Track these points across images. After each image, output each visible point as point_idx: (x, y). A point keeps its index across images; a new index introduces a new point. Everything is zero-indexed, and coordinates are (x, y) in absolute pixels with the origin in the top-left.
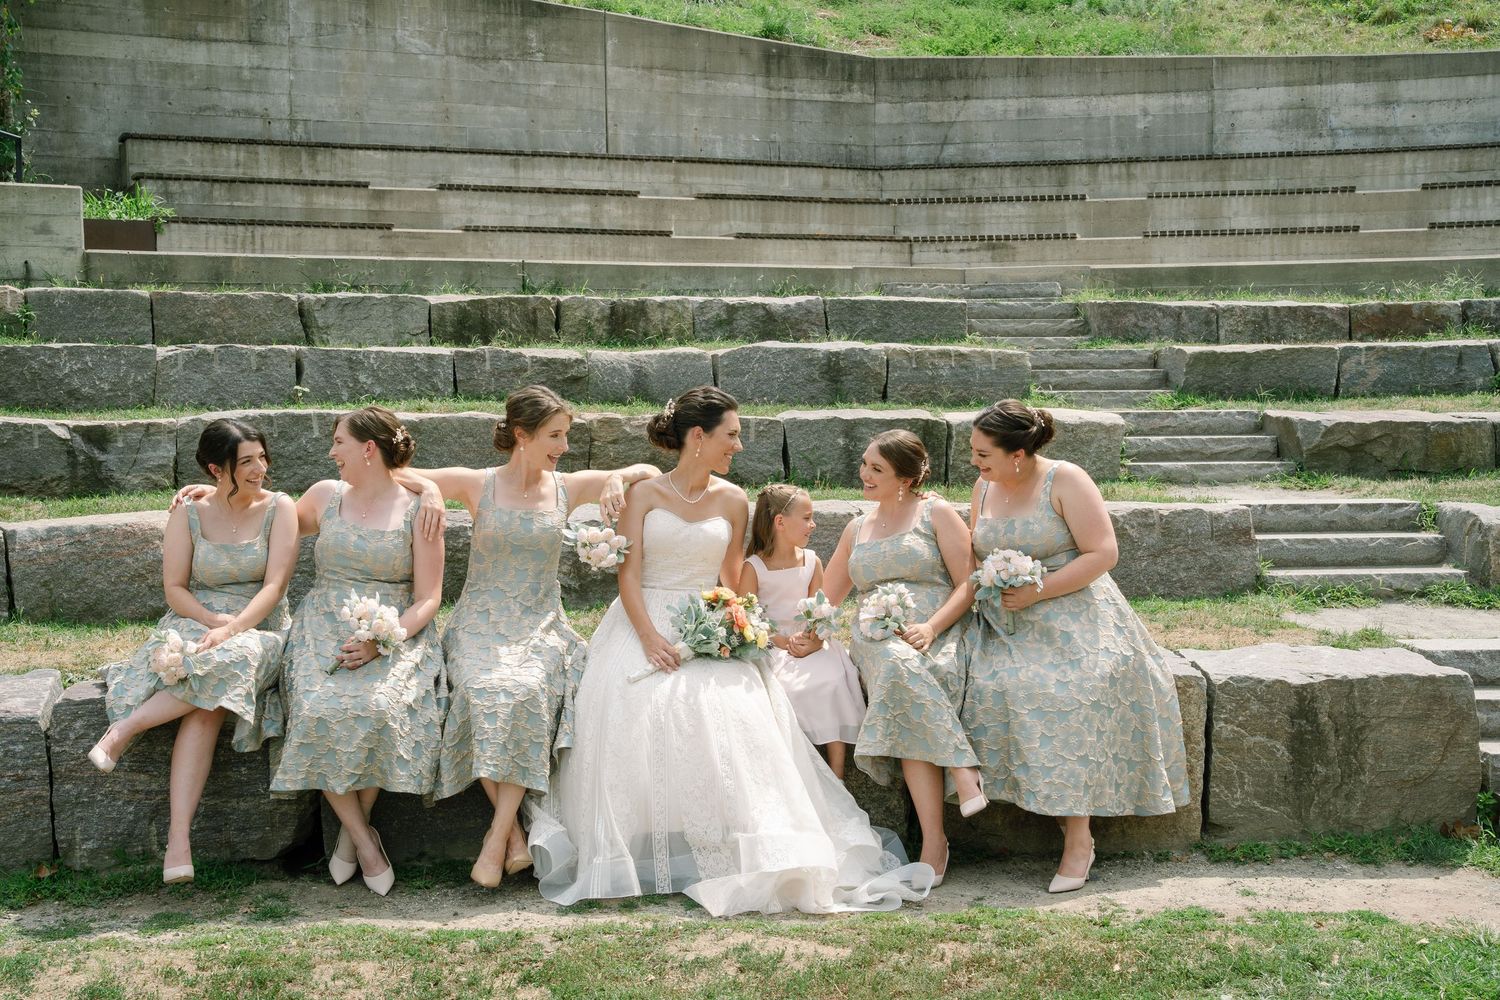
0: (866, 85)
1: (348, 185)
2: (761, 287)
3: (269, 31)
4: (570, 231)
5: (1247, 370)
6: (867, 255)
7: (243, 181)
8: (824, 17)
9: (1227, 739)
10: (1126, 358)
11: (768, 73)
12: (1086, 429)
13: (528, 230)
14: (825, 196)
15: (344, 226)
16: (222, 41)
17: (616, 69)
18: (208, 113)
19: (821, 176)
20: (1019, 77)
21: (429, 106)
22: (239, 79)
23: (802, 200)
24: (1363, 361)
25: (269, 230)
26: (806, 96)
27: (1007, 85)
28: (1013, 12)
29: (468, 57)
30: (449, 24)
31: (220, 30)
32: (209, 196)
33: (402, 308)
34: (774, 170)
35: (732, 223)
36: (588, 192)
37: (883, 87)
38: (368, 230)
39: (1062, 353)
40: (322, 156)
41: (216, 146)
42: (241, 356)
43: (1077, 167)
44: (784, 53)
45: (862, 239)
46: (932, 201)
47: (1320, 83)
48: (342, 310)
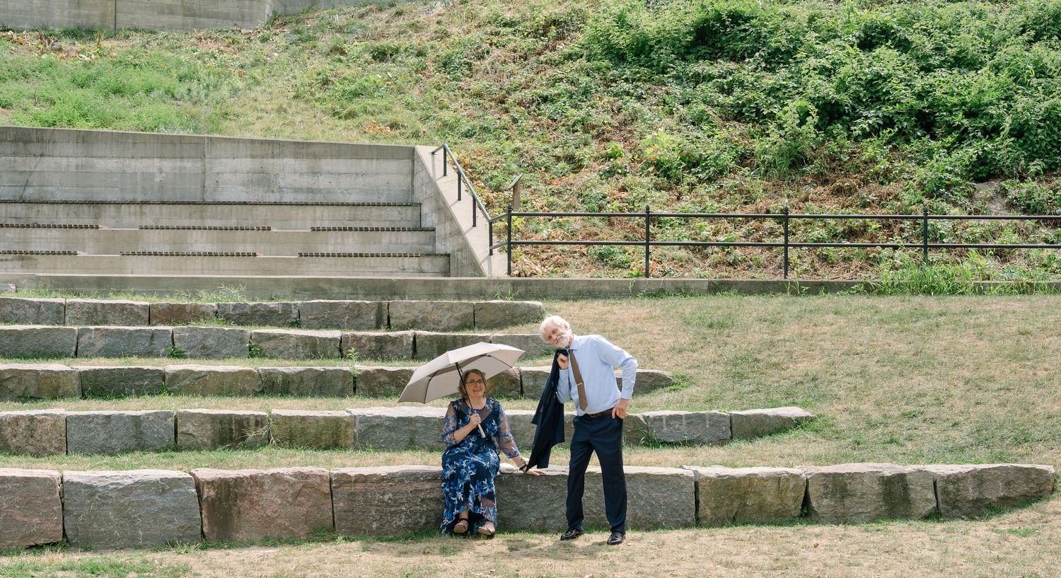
5: (19, 340)
20: (77, 143)
24: (93, 337)
27: (70, 148)
43: (107, 206)
47: (273, 157)
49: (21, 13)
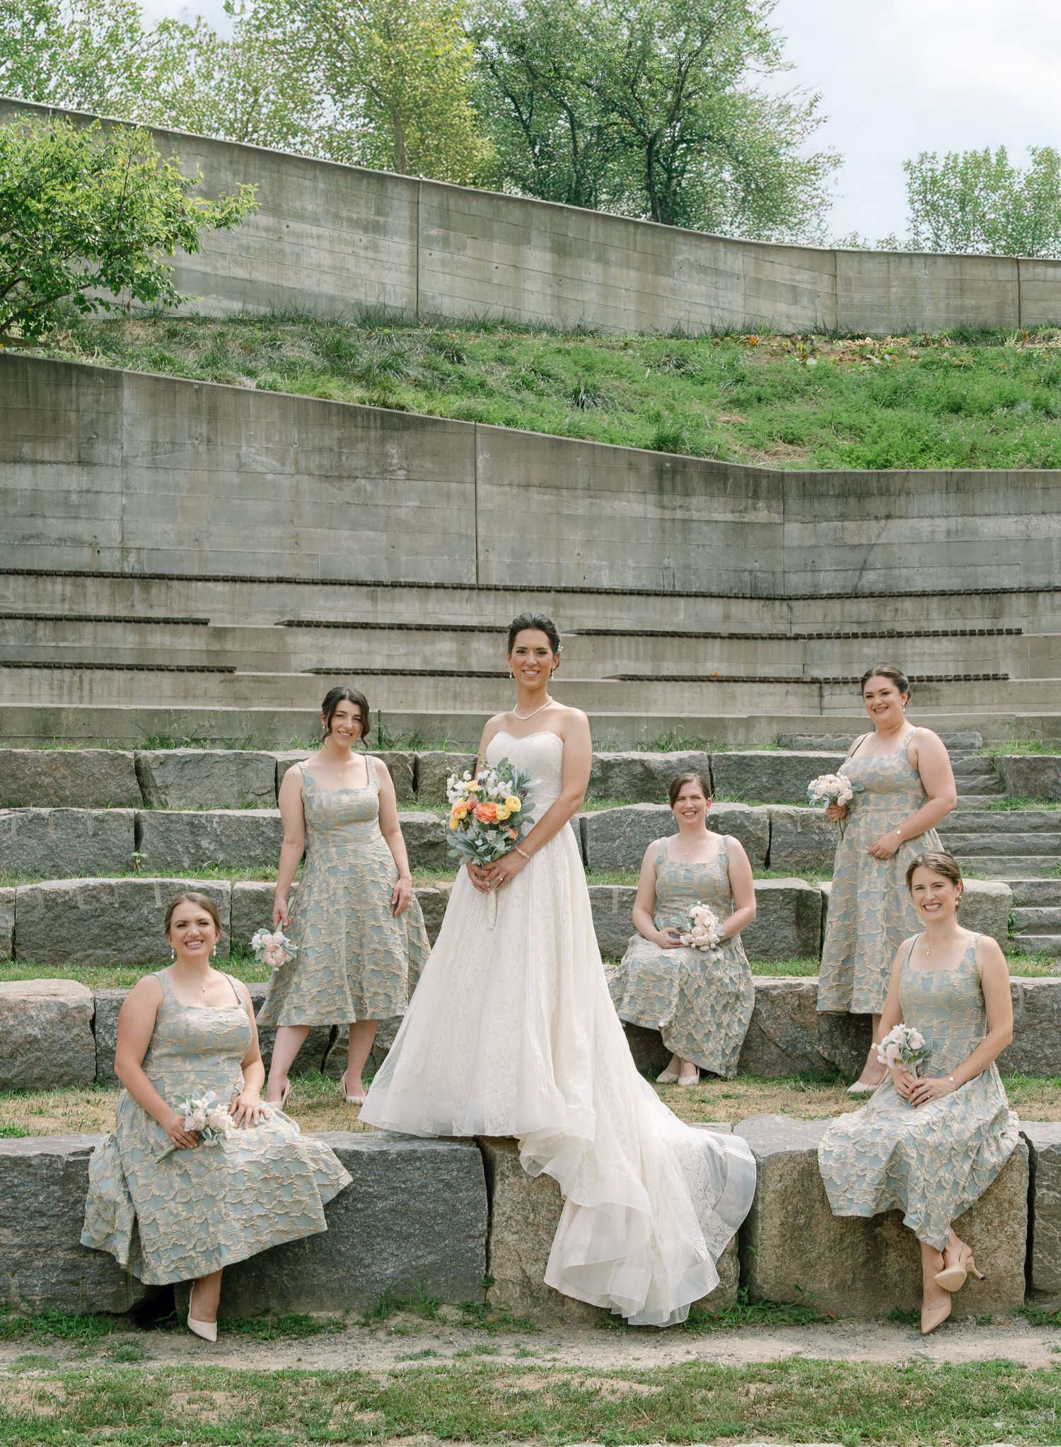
0: (774, 503)
1: (185, 622)
2: (644, 738)
3: (100, 450)
4: (432, 674)
6: (771, 698)
7: (69, 619)
8: (728, 422)
9: (1049, 1206)
10: (1036, 821)
11: (661, 490)
12: (971, 899)
13: (385, 672)
14: (724, 629)
15: (180, 670)
16: (49, 462)
17: (488, 487)
18: (31, 542)
19: (721, 607)
20: (948, 493)
21: (276, 532)
22: (67, 504)
23: (697, 636)
25: (99, 674)
26: (706, 516)
27: (935, 503)
28: (946, 415)
29: (319, 476)
30: (299, 439)
31: (47, 451)
32: (32, 636)
33: (246, 765)
34: (667, 600)
35: (618, 662)
36: (454, 629)
37: (793, 504)
38: (207, 674)
39: (964, 815)
40: (156, 589)
41: (40, 579)
42: (77, 820)
43: (1014, 596)
44: (679, 468)
45: (764, 680)
46: (847, 636)
48: (182, 769)
49: (872, 310)
